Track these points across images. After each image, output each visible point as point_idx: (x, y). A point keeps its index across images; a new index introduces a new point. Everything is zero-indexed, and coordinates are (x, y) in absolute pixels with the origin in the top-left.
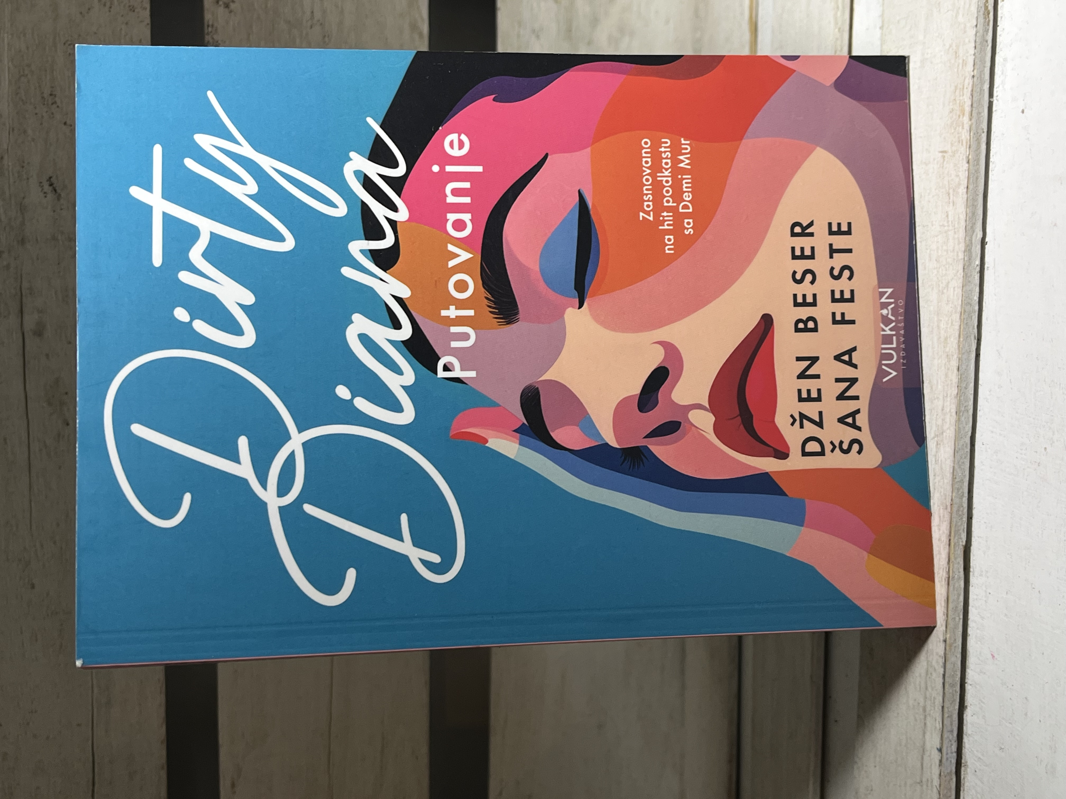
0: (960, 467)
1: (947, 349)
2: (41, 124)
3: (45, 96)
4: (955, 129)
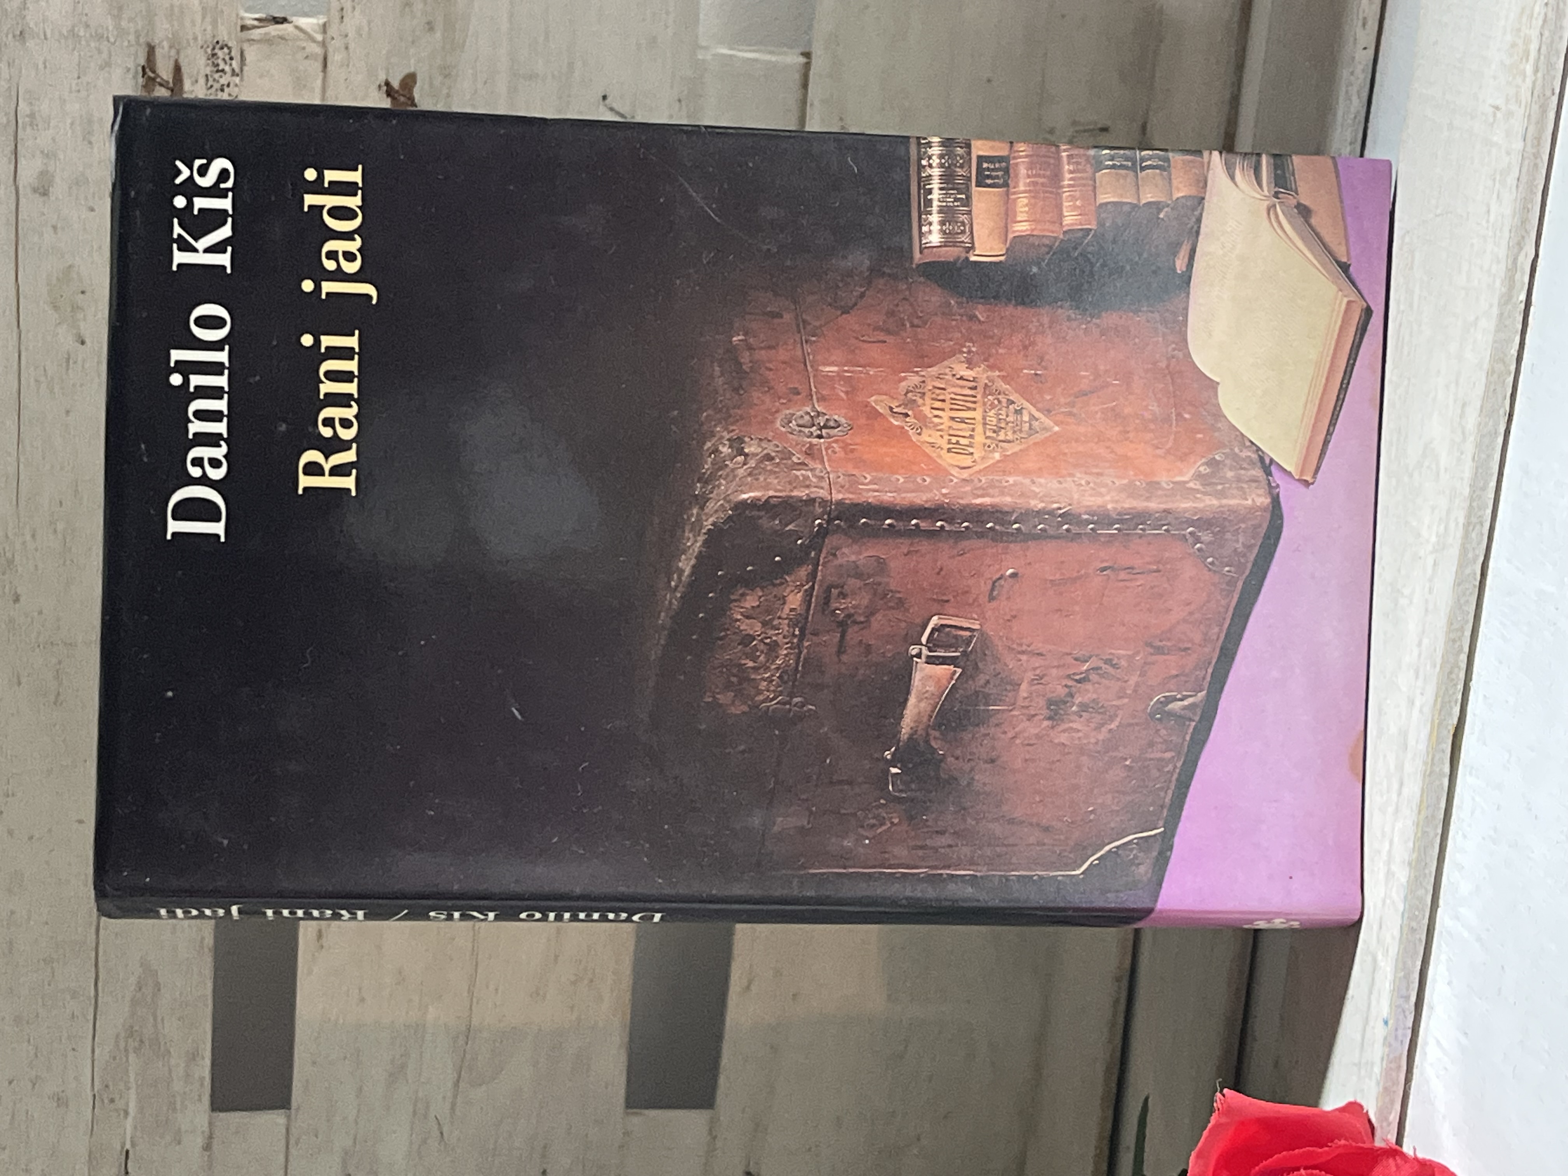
4: (1514, 77)
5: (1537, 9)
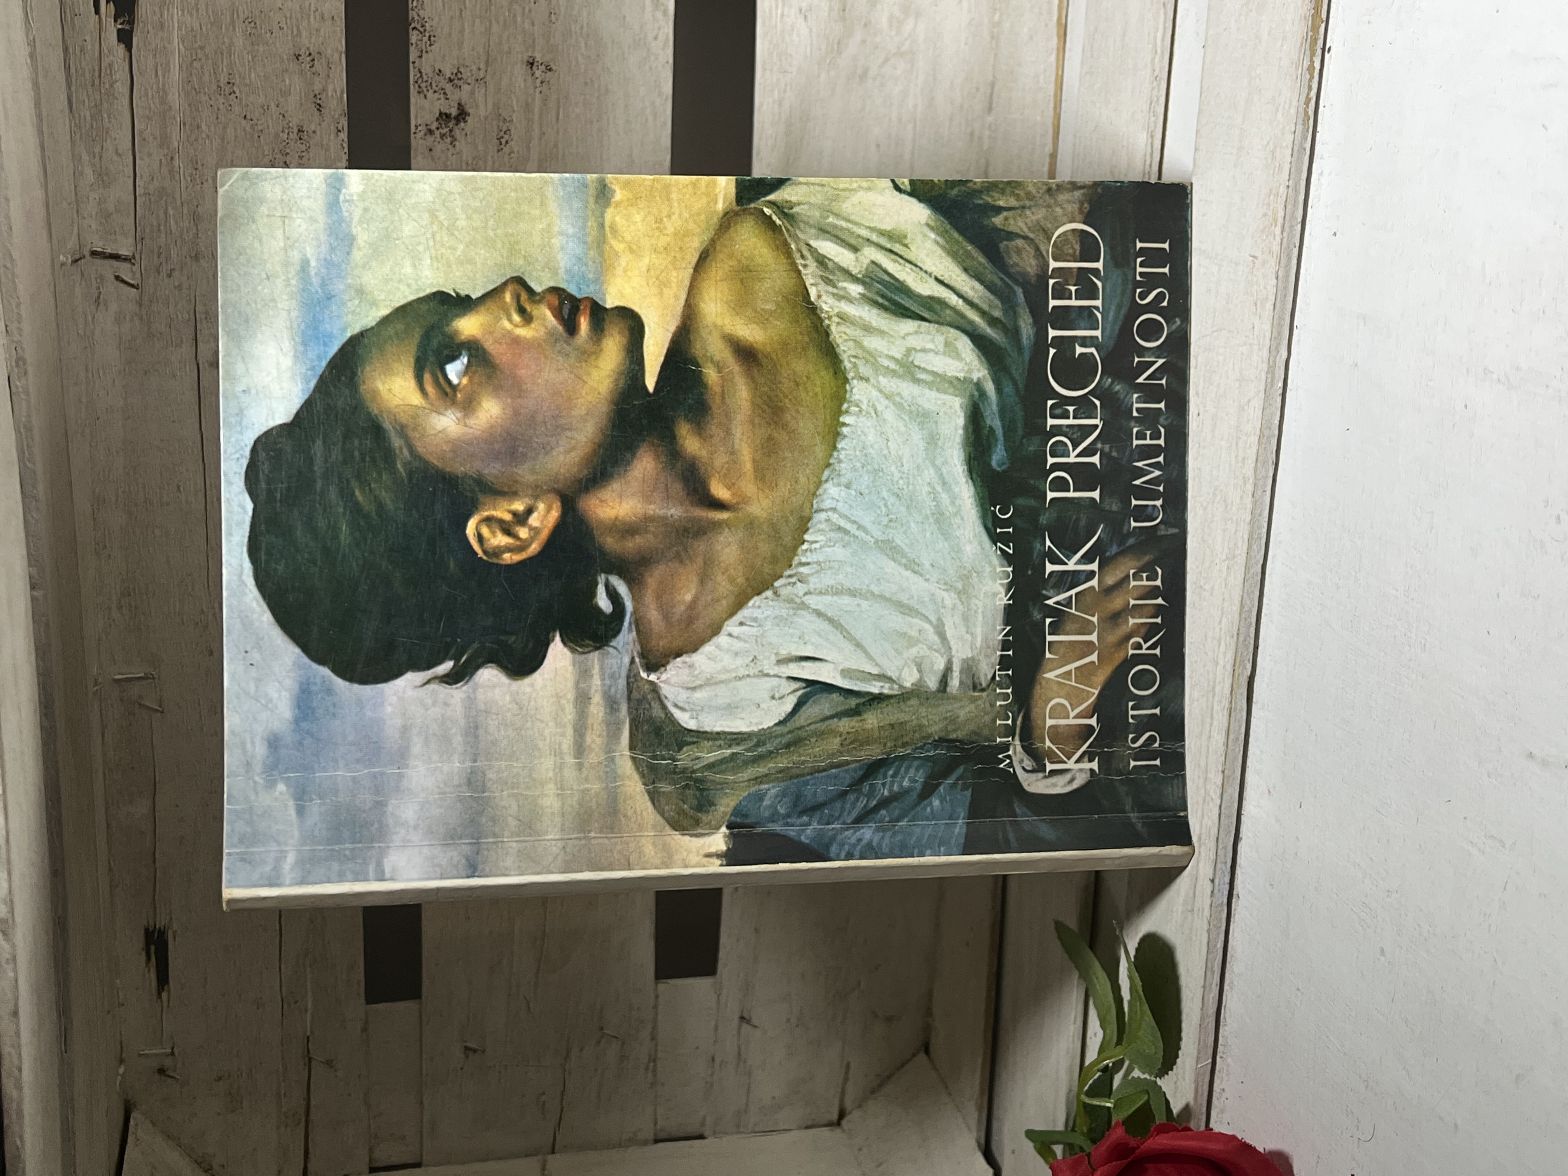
1: (1244, 469)
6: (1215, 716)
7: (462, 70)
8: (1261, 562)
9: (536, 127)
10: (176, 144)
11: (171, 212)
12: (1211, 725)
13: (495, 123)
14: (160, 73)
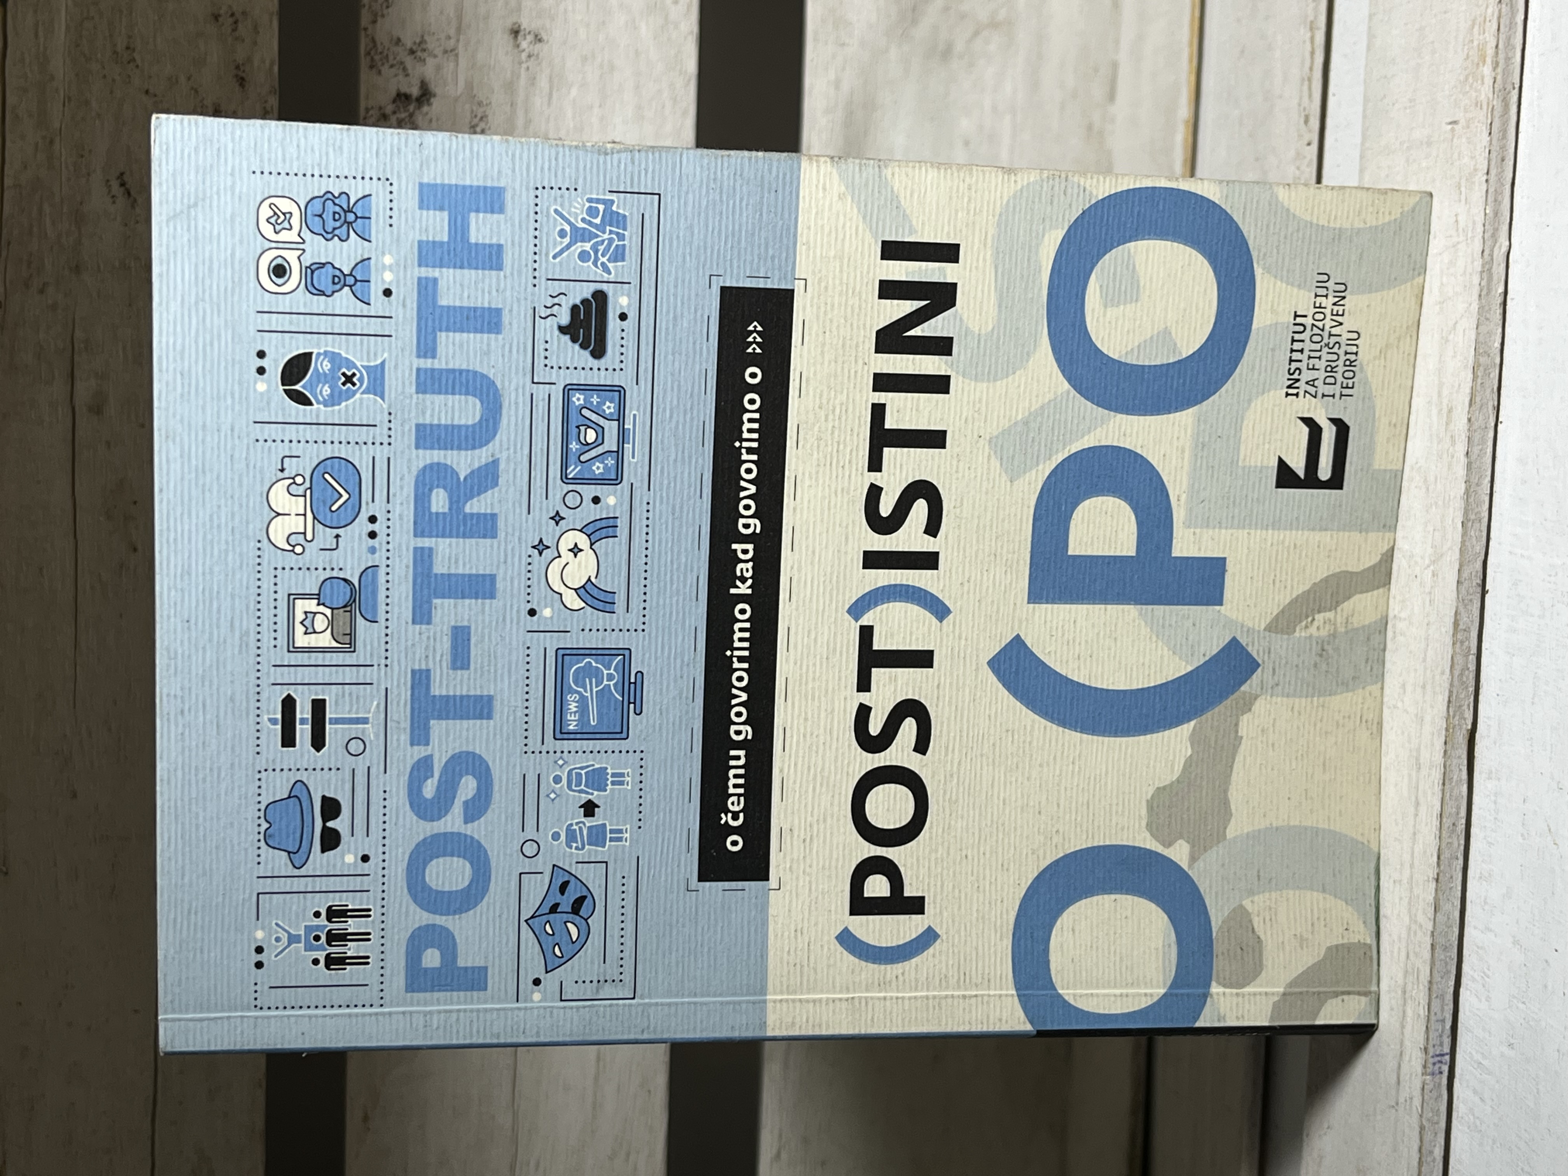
0: (1465, 606)
1: (1452, 427)
2: (111, 92)
3: (120, 48)
4: (1471, 86)
5: (1490, 11)
6: (1422, 800)
7: (426, 38)
8: (1482, 557)
9: (520, 114)
10: (57, 125)
11: (47, 208)
12: (1416, 815)
13: (467, 106)
14: (41, 34)
